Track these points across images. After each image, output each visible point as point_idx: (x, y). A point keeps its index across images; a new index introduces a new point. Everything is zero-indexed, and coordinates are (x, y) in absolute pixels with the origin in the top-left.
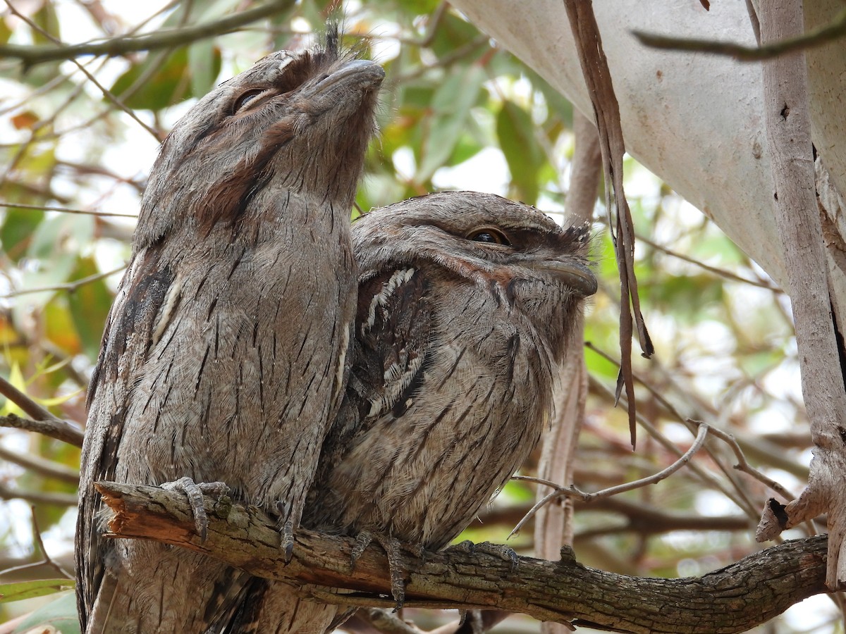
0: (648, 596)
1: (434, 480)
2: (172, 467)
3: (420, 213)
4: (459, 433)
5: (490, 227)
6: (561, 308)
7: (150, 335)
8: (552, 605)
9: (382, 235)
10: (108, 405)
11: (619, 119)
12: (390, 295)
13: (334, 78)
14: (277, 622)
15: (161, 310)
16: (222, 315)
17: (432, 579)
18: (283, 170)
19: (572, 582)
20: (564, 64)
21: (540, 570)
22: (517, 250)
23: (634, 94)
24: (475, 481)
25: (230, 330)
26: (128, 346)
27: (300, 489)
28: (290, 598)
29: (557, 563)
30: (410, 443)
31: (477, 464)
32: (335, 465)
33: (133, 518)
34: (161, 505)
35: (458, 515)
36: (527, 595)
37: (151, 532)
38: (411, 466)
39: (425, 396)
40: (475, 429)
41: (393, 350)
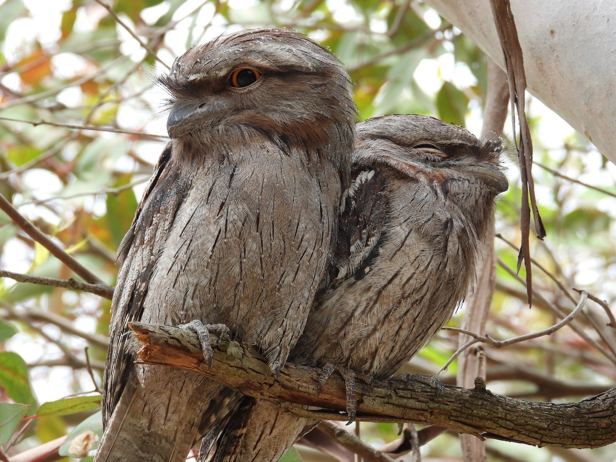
0: (540, 416)
1: (384, 327)
2: (182, 313)
3: (377, 131)
4: (404, 293)
5: (429, 143)
6: (482, 201)
7: (173, 217)
8: (468, 421)
10: (138, 264)
11: (522, 62)
12: (356, 189)
14: (261, 429)
16: (231, 206)
17: (378, 400)
19: (483, 404)
20: (481, 24)
21: (459, 395)
22: (450, 158)
23: (533, 47)
24: (415, 330)
25: (235, 217)
26: (154, 222)
28: (271, 411)
29: (471, 390)
30: (367, 299)
31: (417, 317)
33: (156, 349)
34: (178, 340)
35: (401, 355)
36: (449, 413)
37: (170, 361)
38: (367, 316)
39: (379, 263)
40: (417, 290)
41: (357, 231)
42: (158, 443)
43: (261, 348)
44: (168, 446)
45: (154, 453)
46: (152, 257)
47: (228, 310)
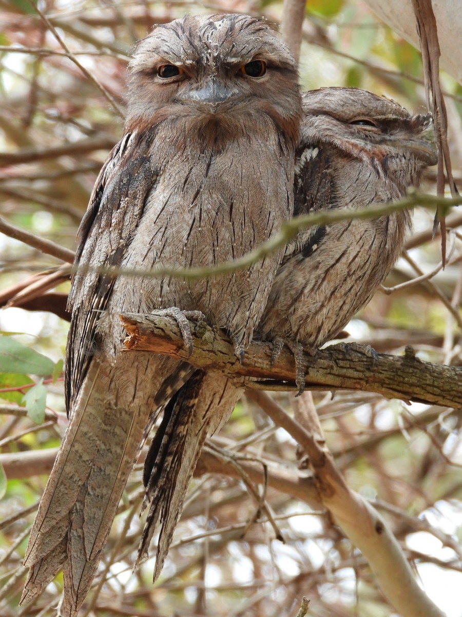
1: (330, 303)
3: (318, 105)
4: (350, 271)
5: (366, 117)
8: (398, 388)
10: (105, 245)
11: (436, 30)
12: (302, 167)
14: (211, 399)
15: (155, 186)
17: (321, 371)
19: (413, 372)
21: (391, 364)
22: (384, 132)
25: (209, 206)
26: (122, 206)
28: (220, 382)
29: (403, 358)
30: (316, 277)
31: (358, 291)
33: (143, 339)
34: (162, 329)
36: (383, 381)
38: (316, 293)
39: (327, 242)
40: (361, 267)
41: (304, 208)
42: (118, 416)
43: (229, 330)
44: (127, 417)
45: (116, 425)
46: (121, 241)
47: (201, 295)
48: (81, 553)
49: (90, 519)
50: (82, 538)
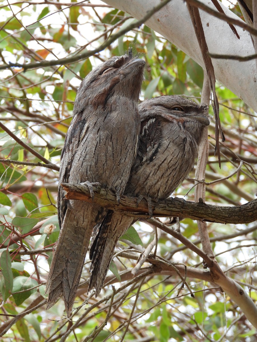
0: (225, 212)
1: (162, 180)
2: (87, 178)
3: (157, 102)
4: (169, 166)
5: (178, 106)
6: (199, 130)
7: (79, 139)
8: (196, 215)
9: (146, 108)
12: (148, 126)
13: (131, 64)
14: (116, 222)
15: (82, 131)
16: (101, 133)
17: (161, 209)
18: (117, 91)
19: (202, 208)
21: (193, 205)
22: (186, 112)
23: (219, 63)
24: (174, 180)
25: (103, 137)
26: (73, 142)
27: (124, 183)
28: (120, 215)
29: (198, 203)
30: (154, 169)
31: (175, 175)
32: (133, 176)
33: (72, 194)
34: (80, 189)
35: (169, 190)
36: (189, 213)
37: (77, 198)
38: (155, 176)
39: (159, 155)
40: (174, 165)
41: (149, 142)
42: (80, 230)
44: (83, 231)
45: (79, 234)
48: (68, 286)
49: (70, 272)
50: (68, 280)
